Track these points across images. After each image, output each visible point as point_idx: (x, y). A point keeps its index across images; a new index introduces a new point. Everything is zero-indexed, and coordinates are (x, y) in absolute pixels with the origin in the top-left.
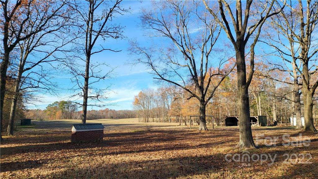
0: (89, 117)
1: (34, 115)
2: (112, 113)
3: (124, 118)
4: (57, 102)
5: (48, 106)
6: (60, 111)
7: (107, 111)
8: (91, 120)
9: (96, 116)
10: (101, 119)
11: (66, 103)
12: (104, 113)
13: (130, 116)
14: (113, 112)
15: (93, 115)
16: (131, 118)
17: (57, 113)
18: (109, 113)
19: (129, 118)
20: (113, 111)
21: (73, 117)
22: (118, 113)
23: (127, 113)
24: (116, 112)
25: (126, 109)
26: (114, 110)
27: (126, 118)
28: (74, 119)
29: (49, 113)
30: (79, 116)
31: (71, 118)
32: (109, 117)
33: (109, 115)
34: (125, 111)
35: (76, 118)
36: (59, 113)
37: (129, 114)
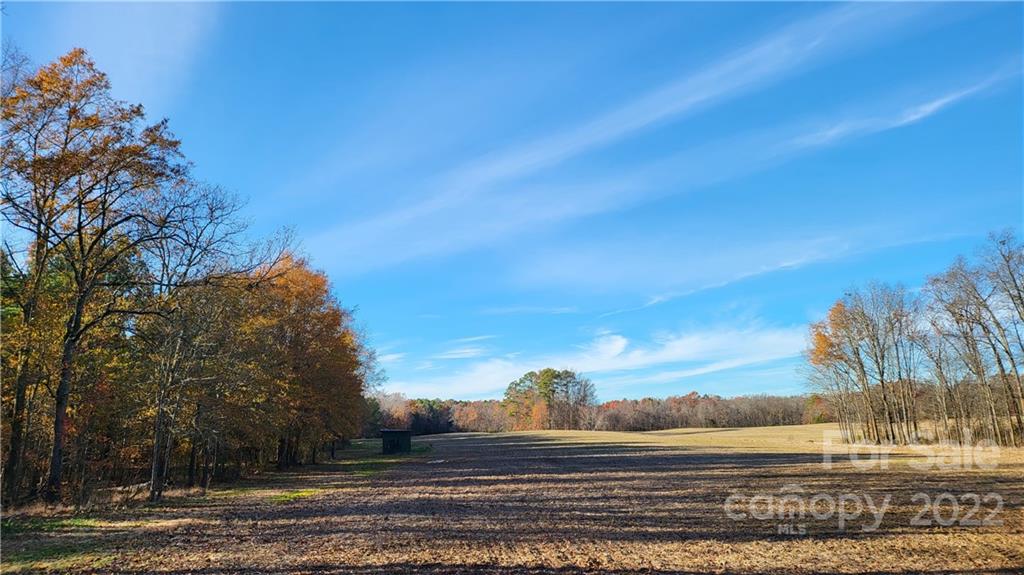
0: (638, 422)
1: (481, 418)
2: (711, 409)
3: (756, 426)
4: (532, 374)
5: (510, 388)
6: (543, 403)
7: (693, 401)
8: (644, 430)
9: (657, 418)
10: (676, 427)
11: (558, 376)
12: (684, 409)
13: (780, 415)
14: (715, 405)
15: (648, 415)
16: (785, 424)
17: (535, 409)
18: (700, 408)
19: (776, 424)
20: (716, 402)
21: (582, 422)
22: (733, 406)
23: (765, 404)
24: (726, 403)
25: (760, 394)
26: (719, 397)
27: (765, 425)
28: (587, 429)
29: (512, 408)
30: (601, 418)
31: (576, 426)
32: (704, 421)
33: (700, 416)
34: (756, 399)
35: (591, 427)
36: (539, 409)
37: (773, 410)
